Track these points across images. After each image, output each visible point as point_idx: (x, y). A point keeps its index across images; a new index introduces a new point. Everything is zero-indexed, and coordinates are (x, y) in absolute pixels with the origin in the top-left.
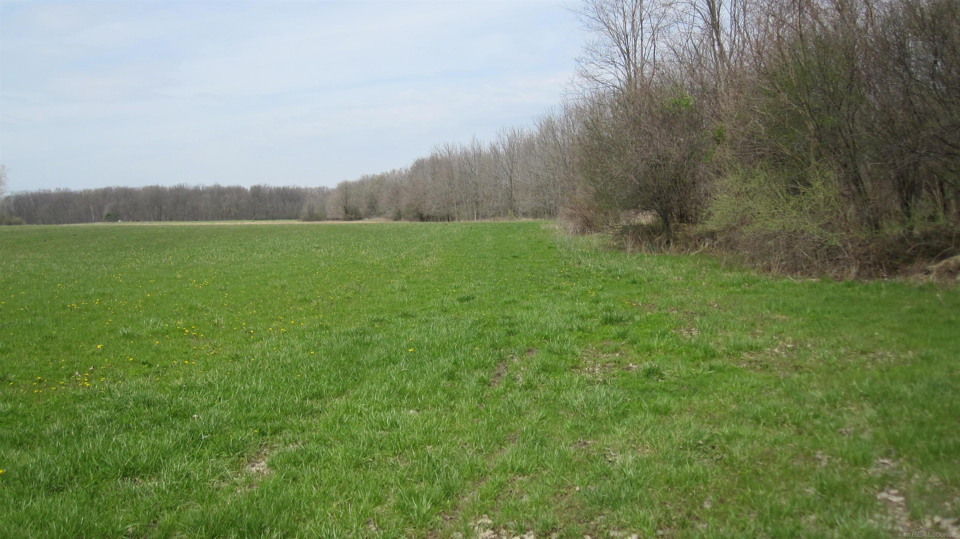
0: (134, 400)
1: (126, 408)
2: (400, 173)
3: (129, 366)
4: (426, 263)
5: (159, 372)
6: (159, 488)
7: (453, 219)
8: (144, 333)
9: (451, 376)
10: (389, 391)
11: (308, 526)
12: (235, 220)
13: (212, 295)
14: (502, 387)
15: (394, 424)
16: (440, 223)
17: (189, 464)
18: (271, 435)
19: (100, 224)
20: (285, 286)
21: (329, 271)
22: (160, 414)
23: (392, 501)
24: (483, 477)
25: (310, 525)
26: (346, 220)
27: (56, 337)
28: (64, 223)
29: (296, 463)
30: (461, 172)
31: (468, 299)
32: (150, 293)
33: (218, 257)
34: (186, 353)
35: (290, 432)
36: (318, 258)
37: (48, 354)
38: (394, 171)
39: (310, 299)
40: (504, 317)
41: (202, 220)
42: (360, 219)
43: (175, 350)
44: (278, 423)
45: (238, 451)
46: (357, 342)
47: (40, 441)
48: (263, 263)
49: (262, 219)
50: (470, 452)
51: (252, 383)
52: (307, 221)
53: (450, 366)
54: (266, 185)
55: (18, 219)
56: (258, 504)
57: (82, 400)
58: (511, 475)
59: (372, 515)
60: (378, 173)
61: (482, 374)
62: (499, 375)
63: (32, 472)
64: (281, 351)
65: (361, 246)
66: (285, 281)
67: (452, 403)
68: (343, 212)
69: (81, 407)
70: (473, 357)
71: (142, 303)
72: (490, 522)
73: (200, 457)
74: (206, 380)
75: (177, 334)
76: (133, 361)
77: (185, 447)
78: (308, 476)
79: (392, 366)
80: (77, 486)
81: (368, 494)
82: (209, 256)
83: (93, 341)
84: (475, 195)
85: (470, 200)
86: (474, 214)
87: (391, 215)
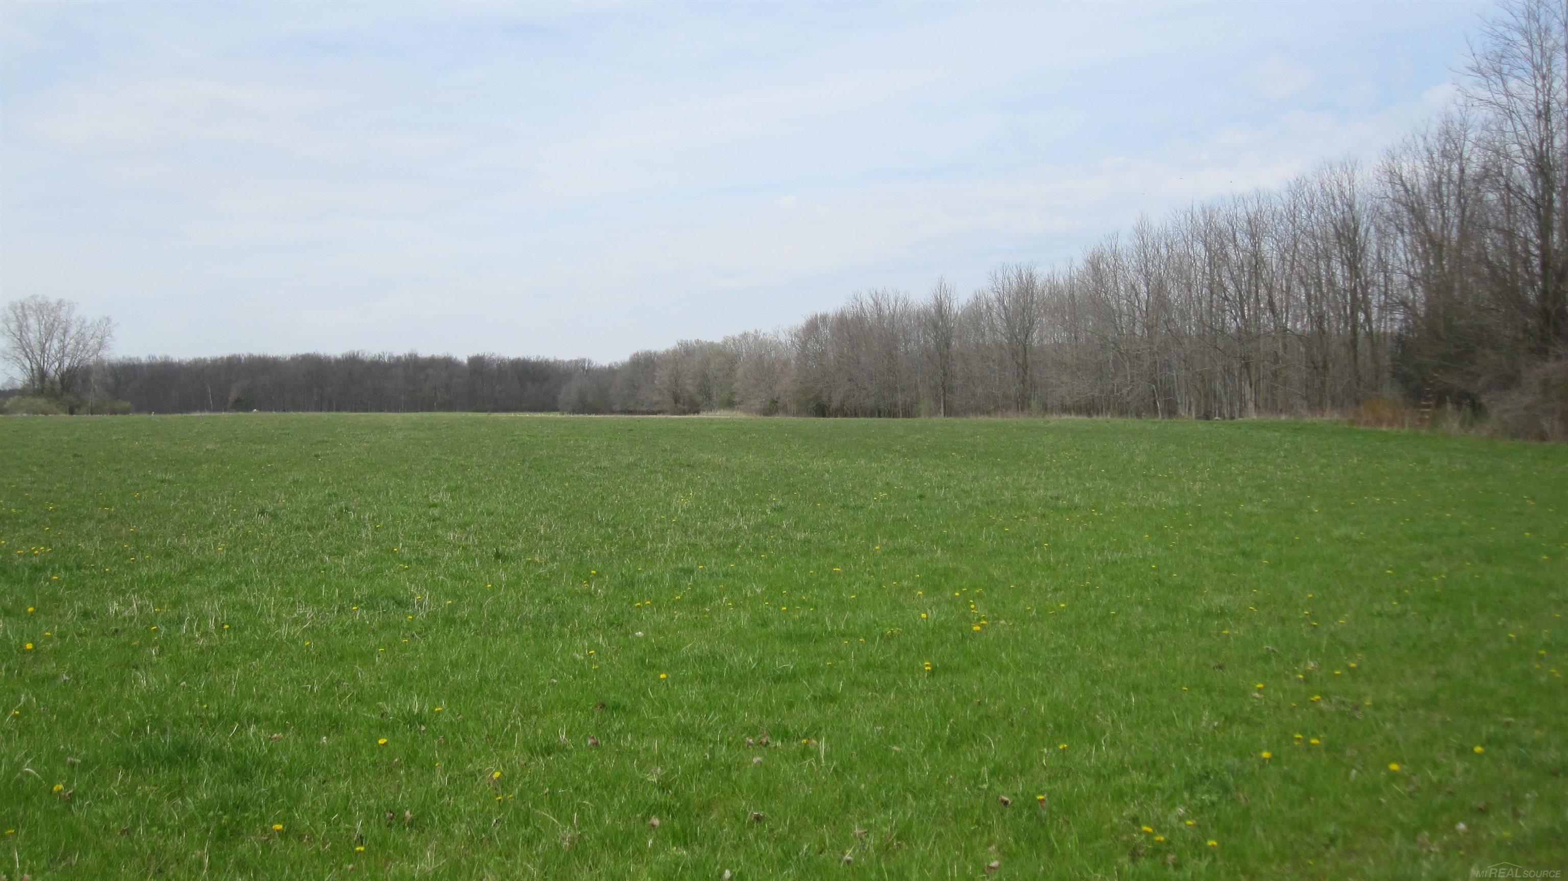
19: (221, 415)
26: (673, 413)
54: (493, 354)
84: (945, 375)
85: (932, 383)
86: (940, 408)
87: (758, 406)
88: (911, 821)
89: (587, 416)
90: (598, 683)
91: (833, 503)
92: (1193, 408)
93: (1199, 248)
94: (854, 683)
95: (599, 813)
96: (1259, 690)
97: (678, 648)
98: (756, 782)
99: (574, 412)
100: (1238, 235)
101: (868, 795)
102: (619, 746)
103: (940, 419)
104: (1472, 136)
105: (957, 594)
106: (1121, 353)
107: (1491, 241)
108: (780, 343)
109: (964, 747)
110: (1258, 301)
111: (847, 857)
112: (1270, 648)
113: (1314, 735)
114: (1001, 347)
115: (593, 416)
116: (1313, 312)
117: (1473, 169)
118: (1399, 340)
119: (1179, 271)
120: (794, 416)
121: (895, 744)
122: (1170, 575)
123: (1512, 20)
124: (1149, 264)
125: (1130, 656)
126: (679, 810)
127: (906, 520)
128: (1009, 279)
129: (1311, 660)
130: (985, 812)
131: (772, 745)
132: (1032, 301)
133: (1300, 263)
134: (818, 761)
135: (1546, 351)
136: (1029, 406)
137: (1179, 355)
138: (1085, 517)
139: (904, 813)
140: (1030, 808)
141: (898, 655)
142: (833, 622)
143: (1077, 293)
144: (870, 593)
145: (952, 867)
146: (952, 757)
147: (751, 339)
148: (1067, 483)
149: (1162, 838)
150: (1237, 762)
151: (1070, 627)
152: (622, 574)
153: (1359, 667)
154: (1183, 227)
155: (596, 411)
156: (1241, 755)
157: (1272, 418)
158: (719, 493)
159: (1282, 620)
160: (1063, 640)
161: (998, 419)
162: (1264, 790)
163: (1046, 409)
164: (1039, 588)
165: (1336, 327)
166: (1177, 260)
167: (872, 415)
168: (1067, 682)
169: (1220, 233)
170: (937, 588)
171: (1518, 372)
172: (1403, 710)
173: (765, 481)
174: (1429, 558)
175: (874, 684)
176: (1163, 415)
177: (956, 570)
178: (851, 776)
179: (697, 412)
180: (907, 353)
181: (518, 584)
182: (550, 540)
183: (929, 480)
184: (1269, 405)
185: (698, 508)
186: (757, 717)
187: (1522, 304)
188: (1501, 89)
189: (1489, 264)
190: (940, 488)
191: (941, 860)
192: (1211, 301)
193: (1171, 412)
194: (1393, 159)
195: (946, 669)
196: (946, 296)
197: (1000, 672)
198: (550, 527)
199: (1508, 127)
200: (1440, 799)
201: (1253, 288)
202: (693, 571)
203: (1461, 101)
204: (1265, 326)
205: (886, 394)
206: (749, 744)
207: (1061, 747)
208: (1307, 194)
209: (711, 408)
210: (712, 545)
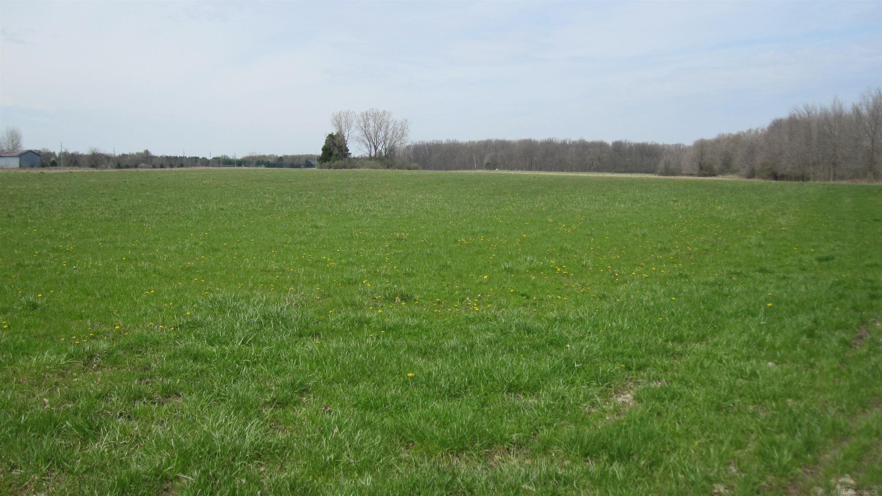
0: (516, 326)
1: (510, 332)
2: (756, 132)
3: (510, 296)
4: (782, 221)
5: (535, 304)
6: (538, 406)
7: (808, 179)
8: (522, 268)
9: (811, 334)
10: (748, 342)
11: (672, 459)
12: (596, 172)
13: (579, 239)
14: (865, 350)
15: (754, 374)
16: (796, 183)
17: (564, 388)
18: (636, 370)
19: (480, 171)
20: (646, 235)
21: (686, 224)
22: (538, 341)
23: (752, 447)
24: (846, 436)
25: (674, 459)
26: (699, 175)
27: (450, 266)
28: (452, 169)
29: (661, 400)
30: (819, 132)
31: (827, 259)
32: (525, 234)
33: (584, 205)
34: (558, 289)
35: (653, 370)
36: (675, 210)
37: (444, 280)
38: (750, 131)
39: (669, 249)
40: (865, 280)
41: (567, 171)
42: (714, 175)
43: (549, 285)
44: (643, 361)
45: (607, 381)
46: (714, 293)
47: (440, 353)
48: (625, 212)
49: (621, 172)
50: (832, 411)
51: (618, 321)
52: (663, 175)
53: (810, 324)
54: (626, 140)
55: (416, 165)
56: (626, 432)
57: (473, 322)
58: (875, 439)
59: (734, 458)
60: (734, 132)
61: (844, 335)
62: (861, 337)
63: (435, 379)
64: (643, 294)
65: (717, 201)
66: (646, 231)
67: (812, 360)
68: (697, 168)
69: (472, 328)
70: (834, 317)
71: (519, 242)
72: (852, 482)
73: (573, 383)
74: (578, 315)
75: (550, 271)
76: (513, 292)
77: (560, 372)
78: (671, 412)
79: (751, 318)
80: (470, 395)
81: (730, 437)
82: (576, 204)
83: (480, 273)
87: (745, 173)
120: (762, 179)
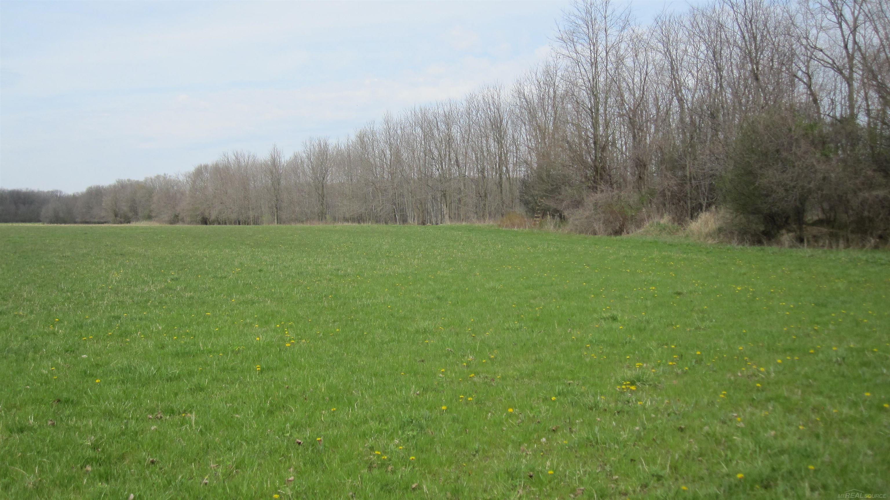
84: (277, 200)
85: (270, 205)
86: (274, 219)
87: (167, 219)
88: (244, 457)
89: (59, 225)
90: (56, 387)
91: (208, 275)
92: (416, 218)
93: (419, 130)
94: (215, 379)
95: (53, 465)
96: (443, 373)
97: (108, 364)
98: (152, 440)
99: (51, 222)
100: (439, 124)
101: (219, 444)
102: (67, 424)
103: (275, 225)
104: (559, 74)
105: (278, 326)
106: (377, 189)
107: (570, 129)
108: (180, 181)
109: (277, 413)
110: (450, 160)
111: (205, 481)
112: (449, 349)
113: (470, 395)
114: (309, 184)
115: (63, 225)
116: (479, 166)
117: (560, 91)
118: (524, 182)
119: (408, 143)
120: (188, 224)
121: (237, 413)
122: (398, 311)
123: (577, 13)
124: (392, 139)
125: (374, 357)
126: (104, 460)
127: (251, 284)
128: (313, 146)
129: (471, 355)
130: (287, 449)
131: (163, 419)
132: (326, 158)
133: (472, 139)
134: (191, 426)
135: (596, 188)
136: (325, 218)
137: (408, 190)
138: (353, 280)
139: (241, 453)
140: (313, 445)
141: (242, 362)
142: (204, 344)
143: (352, 154)
144: (227, 327)
145: (267, 482)
146: (270, 419)
147: (161, 179)
148: (344, 261)
149: (386, 457)
150: (428, 413)
151: (341, 342)
152: (75, 321)
153: (496, 358)
154: (410, 119)
155: (65, 222)
156: (430, 409)
157: (458, 224)
158: (139, 270)
159: (457, 334)
160: (336, 349)
161: (306, 225)
162: (442, 427)
163: (335, 219)
164: (325, 321)
165: (492, 175)
166: (406, 137)
167: (235, 223)
168: (338, 373)
169: (429, 122)
170: (267, 323)
171: (583, 199)
172: (517, 379)
173: (168, 263)
174: (535, 298)
175: (227, 380)
176: (399, 223)
177: (278, 312)
178: (210, 434)
179: (129, 222)
180: (255, 187)
181: (7, 328)
182: (30, 301)
183: (266, 261)
184: (456, 217)
185: (125, 279)
186: (155, 402)
187: (584, 163)
188: (573, 49)
189: (568, 142)
190: (271, 265)
191: (261, 478)
192: (425, 160)
193: (404, 221)
194: (520, 84)
195: (269, 369)
196: (277, 155)
197: (300, 369)
198: (31, 293)
199: (577, 70)
200: (532, 426)
201: (447, 153)
202: (121, 318)
203: (554, 55)
204: (454, 174)
205: (243, 211)
206: (150, 418)
207: (332, 410)
208: (475, 102)
209: (137, 220)
210: (133, 301)
